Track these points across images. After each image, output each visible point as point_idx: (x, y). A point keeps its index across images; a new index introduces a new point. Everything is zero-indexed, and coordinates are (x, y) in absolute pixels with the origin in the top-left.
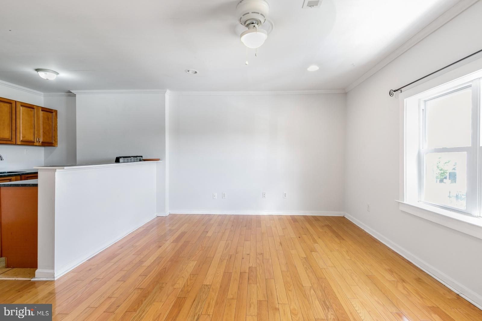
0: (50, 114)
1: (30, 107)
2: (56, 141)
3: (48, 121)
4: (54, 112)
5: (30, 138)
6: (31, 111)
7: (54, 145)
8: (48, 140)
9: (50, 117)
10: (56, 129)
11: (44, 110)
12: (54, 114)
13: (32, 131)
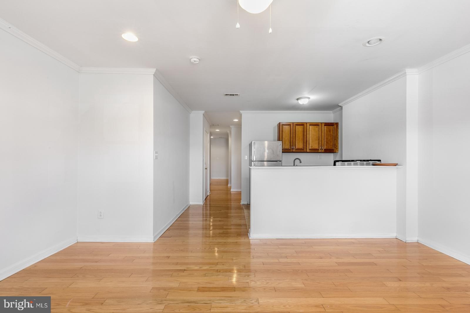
0: (332, 127)
1: (316, 125)
2: (337, 148)
3: (330, 132)
4: (335, 124)
5: (316, 147)
6: (317, 127)
7: (335, 152)
8: (330, 148)
9: (332, 129)
10: (337, 138)
11: (327, 124)
12: (335, 126)
13: (317, 142)
